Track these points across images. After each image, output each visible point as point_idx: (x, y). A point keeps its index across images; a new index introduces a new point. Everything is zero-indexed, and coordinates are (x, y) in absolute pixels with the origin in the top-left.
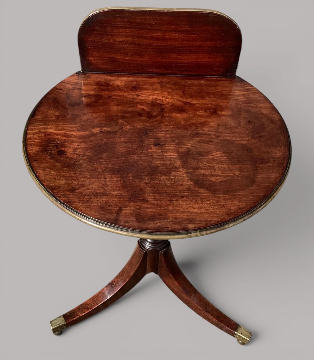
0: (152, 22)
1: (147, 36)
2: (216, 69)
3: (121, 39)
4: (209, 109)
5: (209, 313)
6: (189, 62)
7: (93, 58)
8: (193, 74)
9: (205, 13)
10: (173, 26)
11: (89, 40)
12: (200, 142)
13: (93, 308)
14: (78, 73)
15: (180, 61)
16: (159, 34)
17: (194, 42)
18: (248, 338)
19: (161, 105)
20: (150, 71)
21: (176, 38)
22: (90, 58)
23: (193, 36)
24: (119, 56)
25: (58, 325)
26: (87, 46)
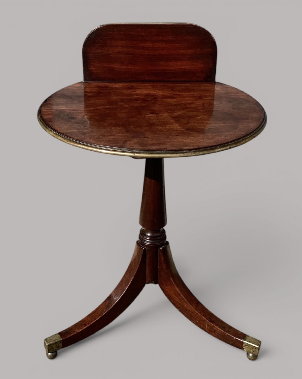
0: (144, 33)
1: (139, 46)
2: (198, 74)
3: (118, 50)
4: (195, 97)
5: (214, 323)
6: (176, 69)
7: (94, 68)
8: (179, 80)
9: (185, 25)
10: (160, 37)
11: (92, 51)
12: (189, 111)
13: (91, 324)
14: (81, 82)
15: (168, 68)
16: (149, 44)
17: (178, 51)
18: (257, 345)
19: (154, 95)
20: (142, 78)
21: (164, 47)
22: (92, 68)
23: (177, 45)
24: (116, 66)
25: (54, 341)
26: (89, 57)
